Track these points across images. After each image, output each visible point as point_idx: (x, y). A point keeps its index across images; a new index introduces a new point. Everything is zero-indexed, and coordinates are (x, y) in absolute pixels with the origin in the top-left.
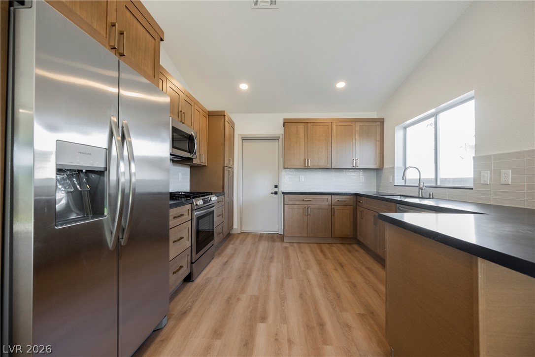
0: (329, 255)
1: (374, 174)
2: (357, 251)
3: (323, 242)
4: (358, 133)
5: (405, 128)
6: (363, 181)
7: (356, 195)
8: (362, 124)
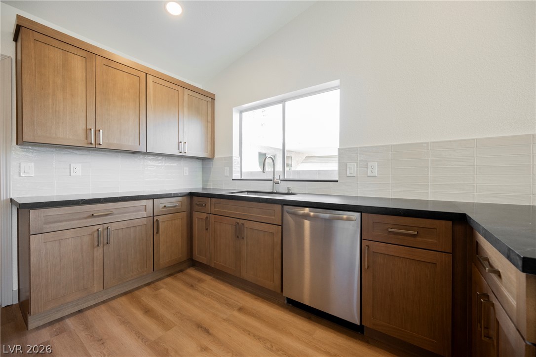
0: (168, 315)
1: (198, 165)
2: (200, 280)
3: (136, 286)
4: (185, 104)
5: (241, 112)
6: (187, 174)
7: (191, 195)
8: (191, 93)
